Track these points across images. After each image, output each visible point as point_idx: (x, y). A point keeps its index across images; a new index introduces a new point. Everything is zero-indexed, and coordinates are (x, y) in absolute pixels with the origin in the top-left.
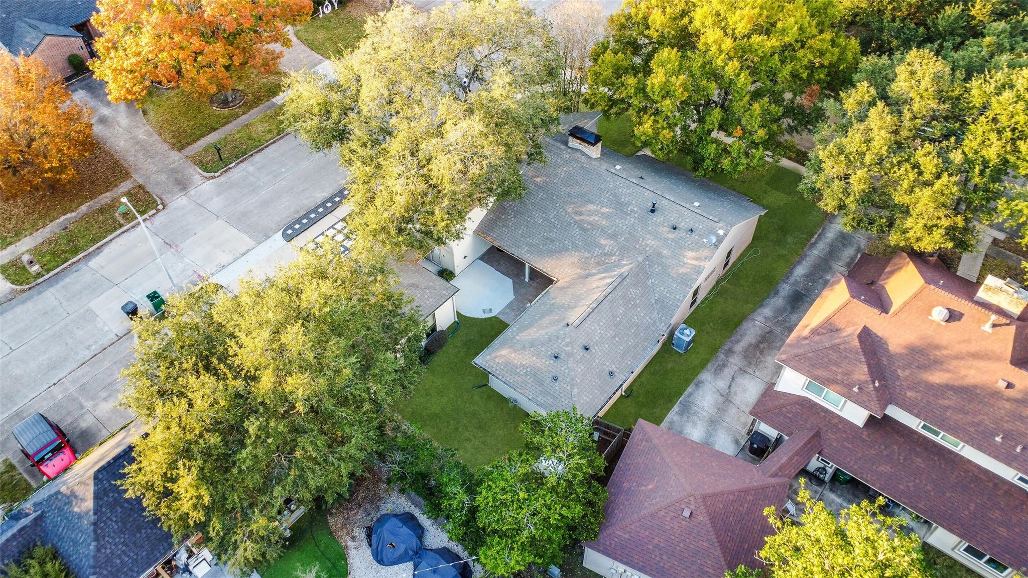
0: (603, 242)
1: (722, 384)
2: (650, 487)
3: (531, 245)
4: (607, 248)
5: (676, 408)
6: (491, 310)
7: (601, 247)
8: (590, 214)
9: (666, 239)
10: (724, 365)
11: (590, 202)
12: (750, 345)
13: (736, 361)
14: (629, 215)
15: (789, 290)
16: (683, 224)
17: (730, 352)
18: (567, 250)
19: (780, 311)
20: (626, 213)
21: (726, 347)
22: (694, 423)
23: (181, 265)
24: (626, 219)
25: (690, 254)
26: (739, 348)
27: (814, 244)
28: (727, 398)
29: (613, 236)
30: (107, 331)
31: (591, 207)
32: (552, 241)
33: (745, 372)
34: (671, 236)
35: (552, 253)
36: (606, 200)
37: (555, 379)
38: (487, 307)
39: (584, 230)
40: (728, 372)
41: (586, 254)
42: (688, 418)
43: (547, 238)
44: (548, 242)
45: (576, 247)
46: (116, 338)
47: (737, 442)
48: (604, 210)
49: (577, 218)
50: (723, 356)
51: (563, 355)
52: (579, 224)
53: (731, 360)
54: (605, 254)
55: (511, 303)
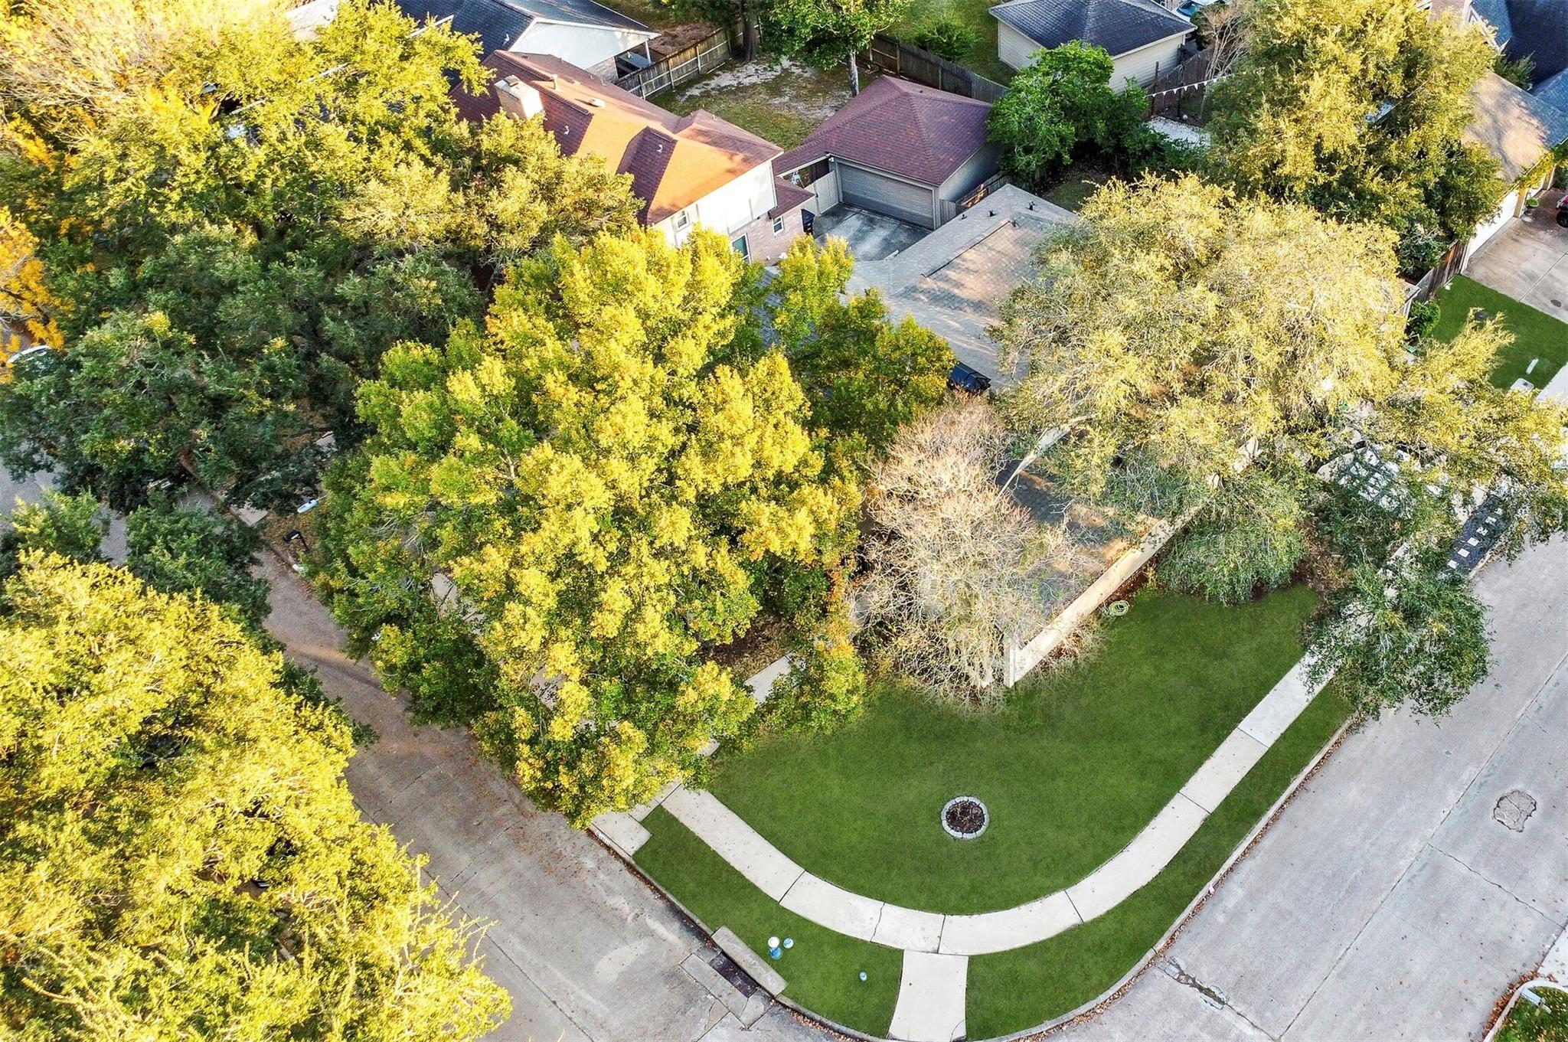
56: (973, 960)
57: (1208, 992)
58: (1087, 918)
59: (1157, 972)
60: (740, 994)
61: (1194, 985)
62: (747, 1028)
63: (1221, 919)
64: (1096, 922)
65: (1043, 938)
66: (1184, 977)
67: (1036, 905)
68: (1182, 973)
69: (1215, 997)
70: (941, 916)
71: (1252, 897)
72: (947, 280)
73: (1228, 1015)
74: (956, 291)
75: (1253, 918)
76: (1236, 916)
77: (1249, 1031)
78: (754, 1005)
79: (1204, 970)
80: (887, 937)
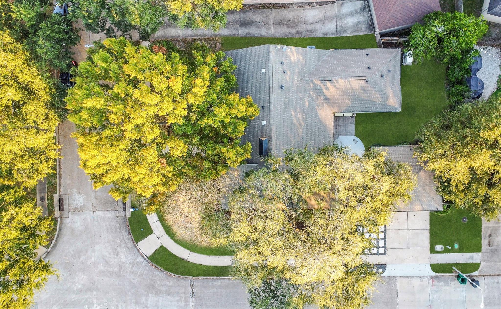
0: (307, 104)
1: (318, 26)
2: (410, 5)
3: (326, 137)
4: (309, 99)
5: (344, 35)
6: (354, 140)
7: (310, 103)
8: (298, 119)
9: (291, 73)
10: (308, 31)
11: (292, 123)
12: (288, 27)
13: (301, 28)
14: (289, 98)
15: (242, 30)
16: (280, 69)
17: (298, 33)
18: (319, 118)
19: (259, 27)
20: (289, 101)
21: (297, 35)
22: (346, 24)
23: (435, 296)
24: (292, 98)
25: (292, 58)
26: (294, 31)
27: (200, 35)
28: (323, 21)
29: (302, 99)
30: (486, 285)
31: (295, 121)
32: (319, 128)
33: (304, 21)
34: (289, 73)
35: (324, 125)
36: (288, 115)
37: (389, 71)
38: (353, 143)
39: (306, 116)
40: (310, 27)
41: (316, 107)
42: (345, 28)
43: (319, 132)
44: (320, 130)
45: (316, 115)
46: (486, 277)
47: (342, 4)
48: (293, 113)
49: (303, 124)
50: (303, 34)
51: (380, 74)
52: (305, 120)
53: (302, 30)
54: (312, 98)
55: (343, 135)
56: (162, 247)
57: (193, 293)
58: (188, 260)
59: (189, 281)
60: (122, 209)
61: (192, 289)
62: (118, 217)
63: (210, 284)
64: (189, 262)
65: (177, 255)
66: (192, 287)
67: (183, 249)
68: (193, 285)
69: (193, 294)
70: (165, 233)
71: (220, 286)
72: (325, 85)
73: (191, 300)
74: (324, 90)
75: (215, 290)
76: (214, 287)
77: (191, 306)
78: (122, 214)
79: (197, 289)
80: (153, 227)
